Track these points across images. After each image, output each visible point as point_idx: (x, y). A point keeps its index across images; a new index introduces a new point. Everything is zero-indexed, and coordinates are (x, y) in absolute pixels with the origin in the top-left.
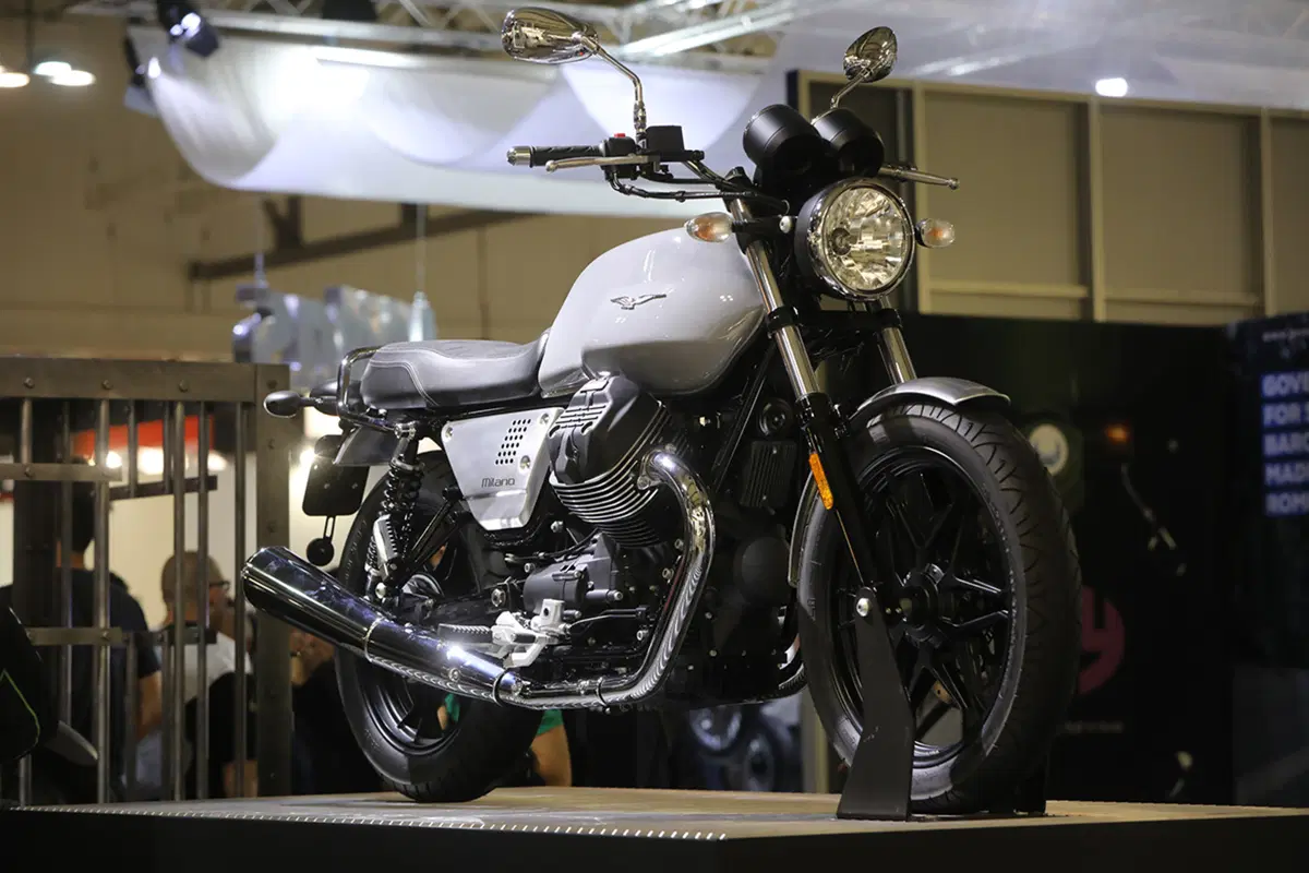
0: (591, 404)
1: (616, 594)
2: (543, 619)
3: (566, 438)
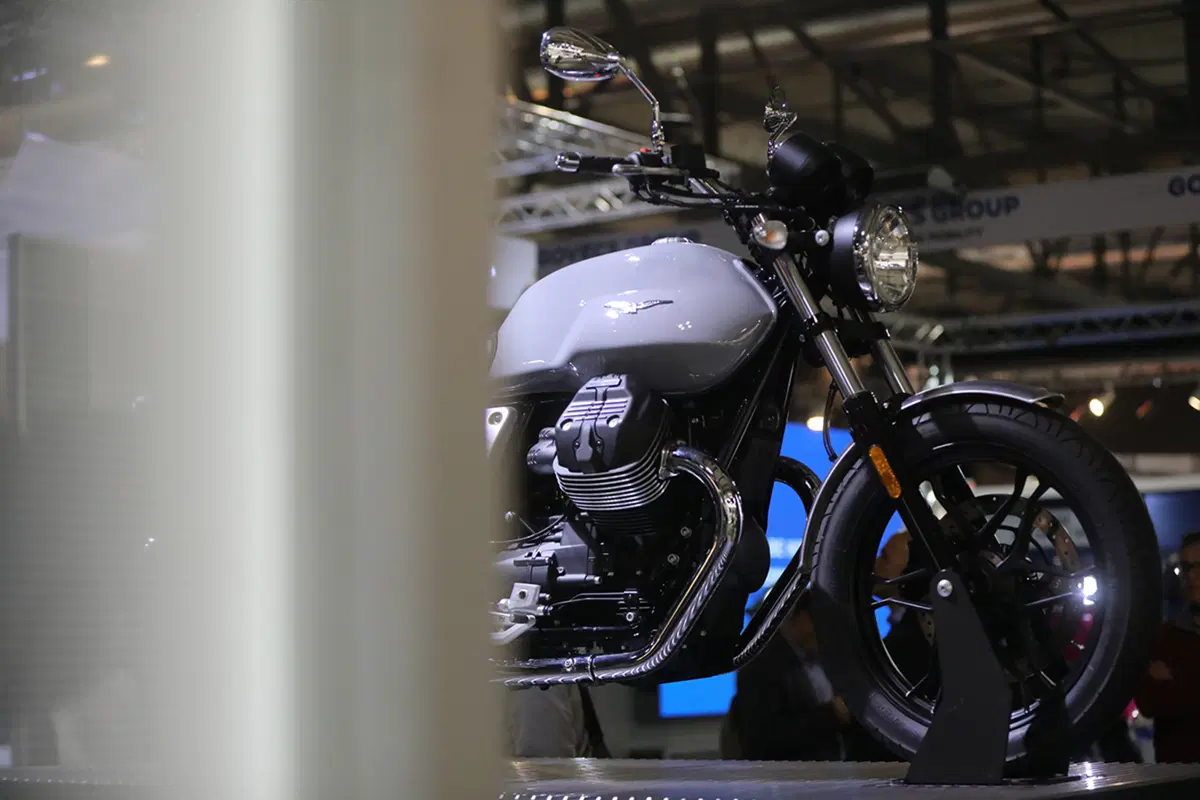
0: (605, 398)
1: (597, 579)
2: (517, 601)
3: (588, 430)
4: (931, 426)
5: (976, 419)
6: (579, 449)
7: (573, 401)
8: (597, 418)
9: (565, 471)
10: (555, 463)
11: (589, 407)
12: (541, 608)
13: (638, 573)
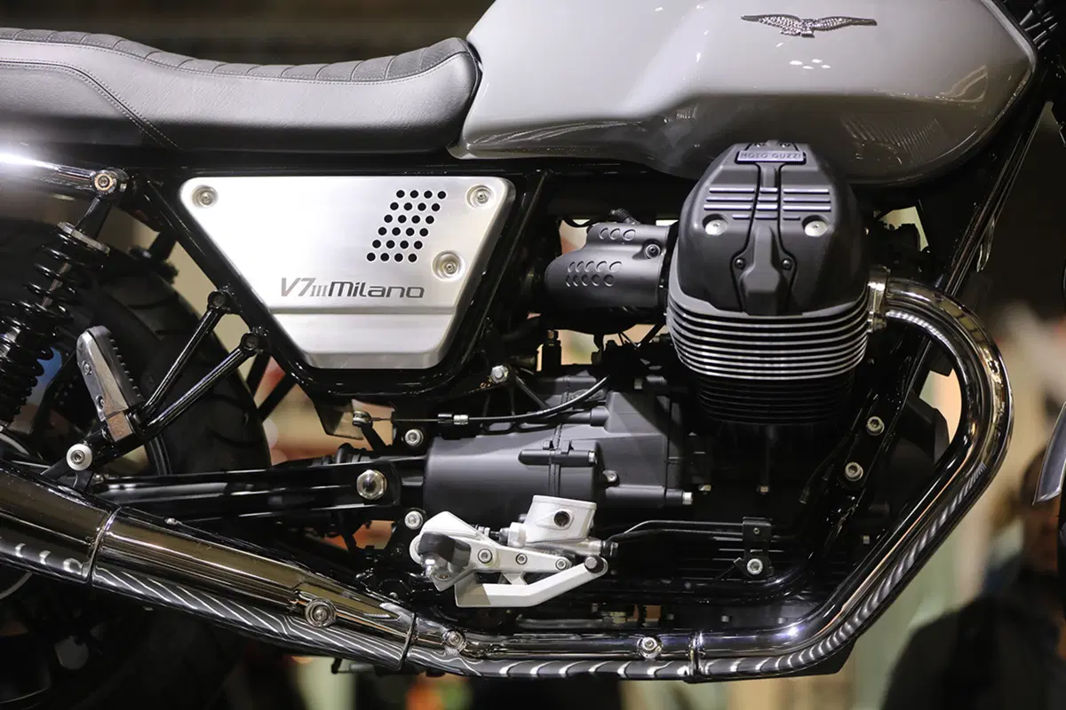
0: (779, 185)
1: (688, 496)
2: (550, 528)
3: (768, 236)
6: (748, 271)
7: (707, 183)
8: (778, 219)
9: (704, 307)
10: (676, 293)
11: (751, 197)
12: (597, 544)
13: (764, 489)
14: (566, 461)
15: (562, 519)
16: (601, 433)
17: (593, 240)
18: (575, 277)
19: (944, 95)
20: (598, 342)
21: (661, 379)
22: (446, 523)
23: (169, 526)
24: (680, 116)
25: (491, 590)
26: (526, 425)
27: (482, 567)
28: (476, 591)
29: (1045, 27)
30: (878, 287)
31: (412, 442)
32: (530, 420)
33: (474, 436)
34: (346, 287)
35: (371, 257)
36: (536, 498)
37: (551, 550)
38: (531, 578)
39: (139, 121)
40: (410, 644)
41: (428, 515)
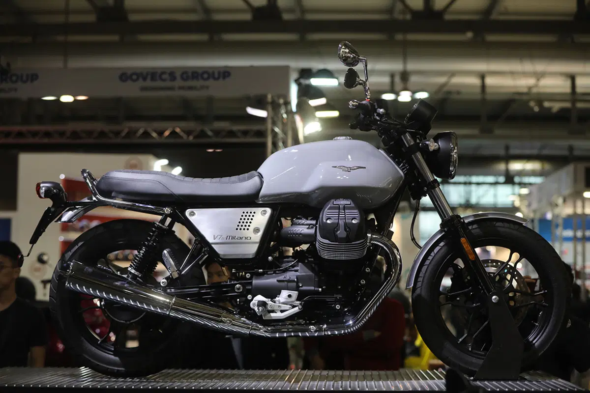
0: (344, 210)
1: (320, 289)
2: (287, 299)
3: (343, 224)
4: (478, 230)
5: (499, 229)
6: (339, 232)
7: (326, 209)
8: (345, 219)
9: (327, 241)
10: (319, 237)
11: (338, 213)
12: (299, 302)
13: (340, 287)
14: (289, 281)
15: (290, 296)
16: (298, 273)
17: (293, 224)
18: (291, 234)
19: (381, 185)
20: (294, 250)
21: (312, 259)
22: (259, 298)
23: (188, 300)
24: (316, 191)
25: (272, 315)
26: (277, 272)
27: (270, 309)
28: (269, 315)
29: (406, 167)
30: (369, 235)
31: (248, 277)
32: (279, 271)
33: (264, 275)
34: (231, 237)
35: (237, 229)
36: (282, 291)
37: (287, 304)
38: (282, 311)
39: (175, 194)
40: (251, 329)
41: (254, 297)
